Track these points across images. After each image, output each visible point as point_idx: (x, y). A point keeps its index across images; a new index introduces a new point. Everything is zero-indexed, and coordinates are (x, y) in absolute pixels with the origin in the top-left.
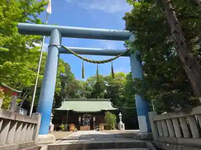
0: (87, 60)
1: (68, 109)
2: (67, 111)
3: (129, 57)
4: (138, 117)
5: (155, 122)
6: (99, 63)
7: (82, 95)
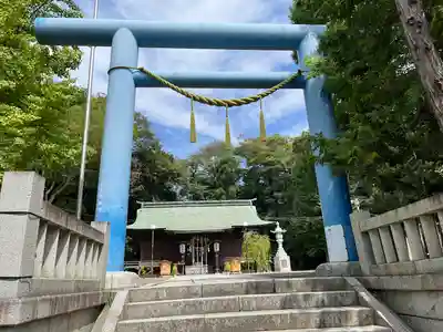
0: (201, 101)
1: (154, 227)
2: (149, 231)
3: (302, 90)
4: (326, 229)
5: (365, 234)
6: (230, 105)
7: (182, 193)
